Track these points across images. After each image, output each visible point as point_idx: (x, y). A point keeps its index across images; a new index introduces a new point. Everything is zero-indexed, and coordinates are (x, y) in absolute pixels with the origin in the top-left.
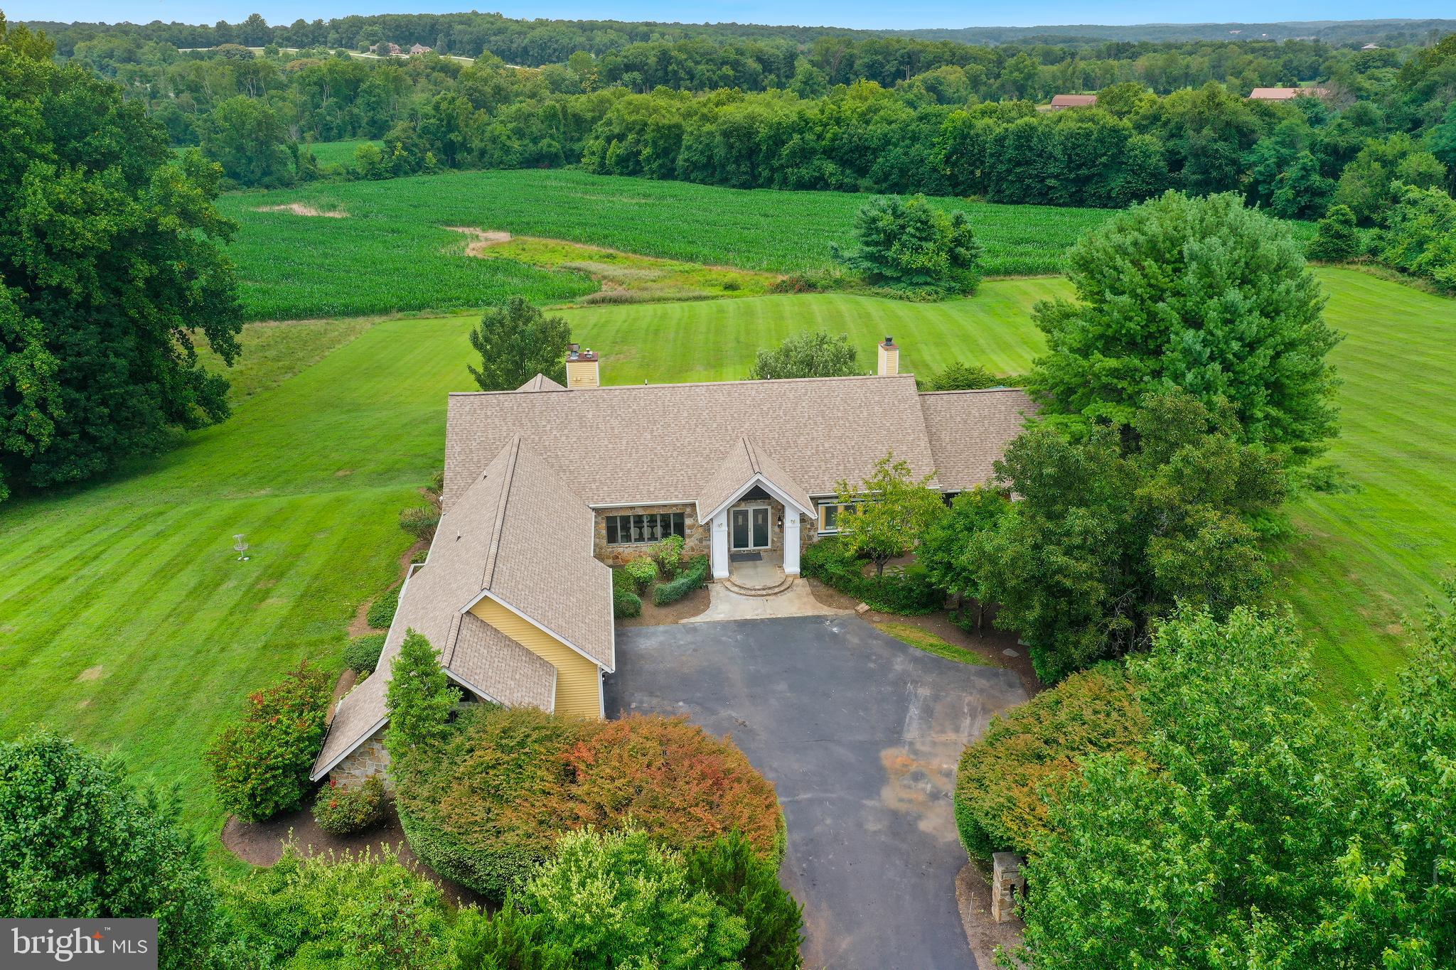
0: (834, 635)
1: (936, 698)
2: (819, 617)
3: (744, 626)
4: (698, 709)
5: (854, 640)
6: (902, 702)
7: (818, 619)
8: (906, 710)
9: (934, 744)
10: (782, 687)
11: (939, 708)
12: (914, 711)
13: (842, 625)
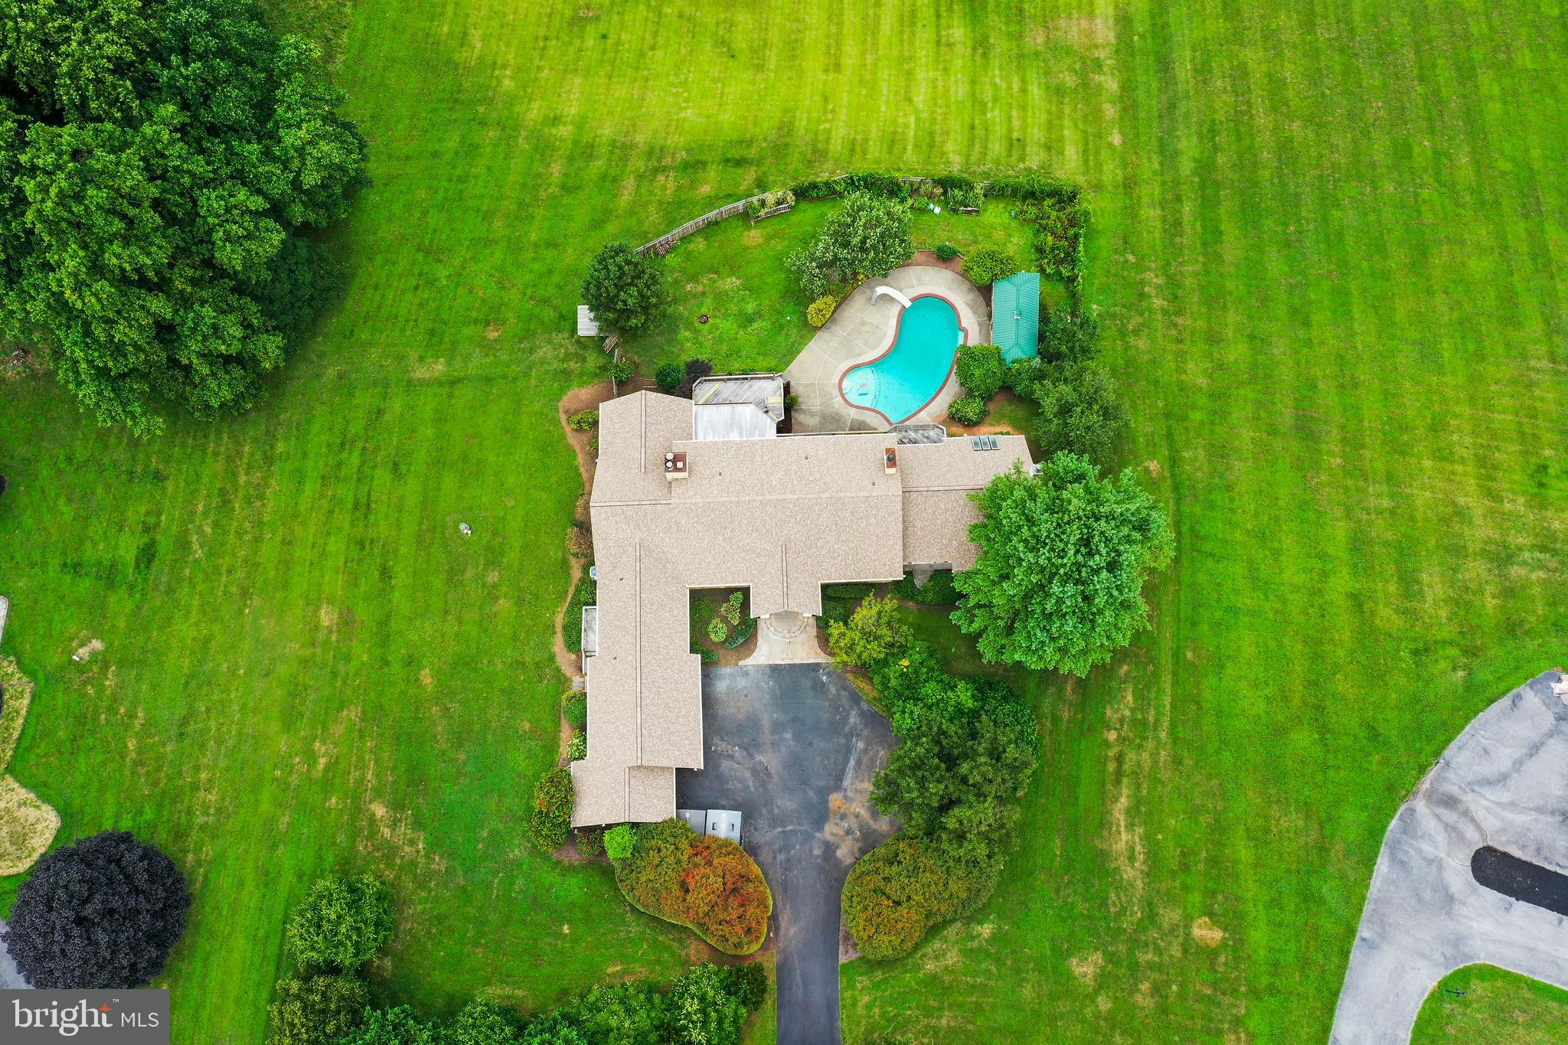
0: (823, 684)
1: (865, 751)
2: (817, 664)
3: (776, 670)
4: (745, 753)
5: (833, 690)
6: (848, 751)
7: (816, 667)
8: (847, 761)
9: (856, 790)
10: (788, 736)
11: (865, 760)
12: (852, 762)
13: (829, 674)
